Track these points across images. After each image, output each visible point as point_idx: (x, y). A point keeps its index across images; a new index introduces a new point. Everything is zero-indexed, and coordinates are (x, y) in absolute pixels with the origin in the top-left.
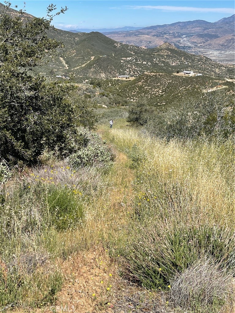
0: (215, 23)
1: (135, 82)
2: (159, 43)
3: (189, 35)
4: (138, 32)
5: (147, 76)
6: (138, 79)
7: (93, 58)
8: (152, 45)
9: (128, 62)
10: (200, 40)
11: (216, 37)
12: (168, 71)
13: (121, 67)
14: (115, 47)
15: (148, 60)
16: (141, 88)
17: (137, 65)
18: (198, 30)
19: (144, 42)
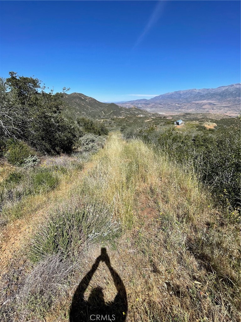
0: (149, 100)
1: (124, 119)
2: (132, 106)
3: (141, 104)
4: (126, 103)
5: (128, 117)
6: (126, 118)
7: (112, 111)
8: (130, 107)
9: (123, 112)
10: (144, 105)
11: (149, 104)
12: (135, 115)
13: (121, 114)
14: (119, 108)
15: (129, 112)
16: (126, 120)
17: (125, 113)
18: (143, 102)
19: (127, 106)
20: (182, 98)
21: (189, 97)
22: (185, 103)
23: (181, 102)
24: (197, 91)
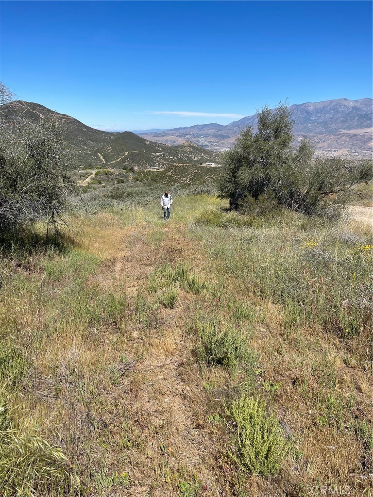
0: (226, 126)
1: (165, 172)
2: (181, 141)
3: (206, 136)
4: (164, 133)
5: (176, 166)
6: (168, 170)
7: (126, 153)
8: (176, 144)
9: (157, 156)
10: (214, 140)
11: (228, 137)
12: (194, 164)
13: (152, 160)
14: (146, 144)
15: (174, 155)
16: (170, 177)
17: (165, 159)
18: (212, 131)
19: (171, 141)
20: (313, 122)
21: (332, 118)
22: (321, 133)
23: (311, 131)
24: (351, 104)
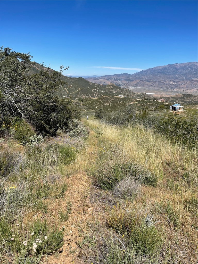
0: (133, 75)
1: (98, 100)
2: (108, 83)
3: (121, 80)
4: (99, 78)
5: (103, 97)
6: (99, 98)
7: (79, 89)
8: (105, 84)
9: (95, 91)
10: (126, 82)
11: (133, 81)
12: (112, 95)
13: (92, 93)
14: (89, 84)
15: (103, 90)
16: (100, 102)
17: (99, 92)
18: (125, 77)
19: (102, 82)
20: (179, 74)
21: (189, 72)
22: (183, 80)
23: (177, 79)
